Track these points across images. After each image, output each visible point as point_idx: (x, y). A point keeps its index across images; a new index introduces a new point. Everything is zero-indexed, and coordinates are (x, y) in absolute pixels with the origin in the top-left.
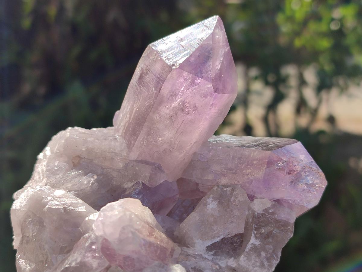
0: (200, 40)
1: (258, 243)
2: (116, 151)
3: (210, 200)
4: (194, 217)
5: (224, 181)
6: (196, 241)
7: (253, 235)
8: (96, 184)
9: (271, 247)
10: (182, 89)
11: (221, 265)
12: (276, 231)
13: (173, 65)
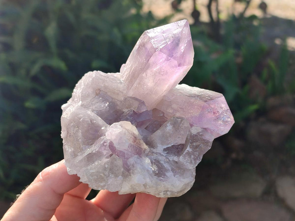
0: (174, 35)
1: (190, 150)
2: (120, 90)
3: (168, 124)
4: (159, 133)
5: (178, 115)
6: (158, 145)
7: (189, 146)
8: (108, 108)
9: (198, 153)
10: (161, 61)
11: (170, 159)
12: (202, 145)
13: (157, 48)
